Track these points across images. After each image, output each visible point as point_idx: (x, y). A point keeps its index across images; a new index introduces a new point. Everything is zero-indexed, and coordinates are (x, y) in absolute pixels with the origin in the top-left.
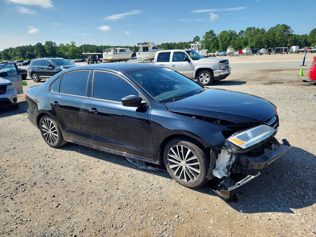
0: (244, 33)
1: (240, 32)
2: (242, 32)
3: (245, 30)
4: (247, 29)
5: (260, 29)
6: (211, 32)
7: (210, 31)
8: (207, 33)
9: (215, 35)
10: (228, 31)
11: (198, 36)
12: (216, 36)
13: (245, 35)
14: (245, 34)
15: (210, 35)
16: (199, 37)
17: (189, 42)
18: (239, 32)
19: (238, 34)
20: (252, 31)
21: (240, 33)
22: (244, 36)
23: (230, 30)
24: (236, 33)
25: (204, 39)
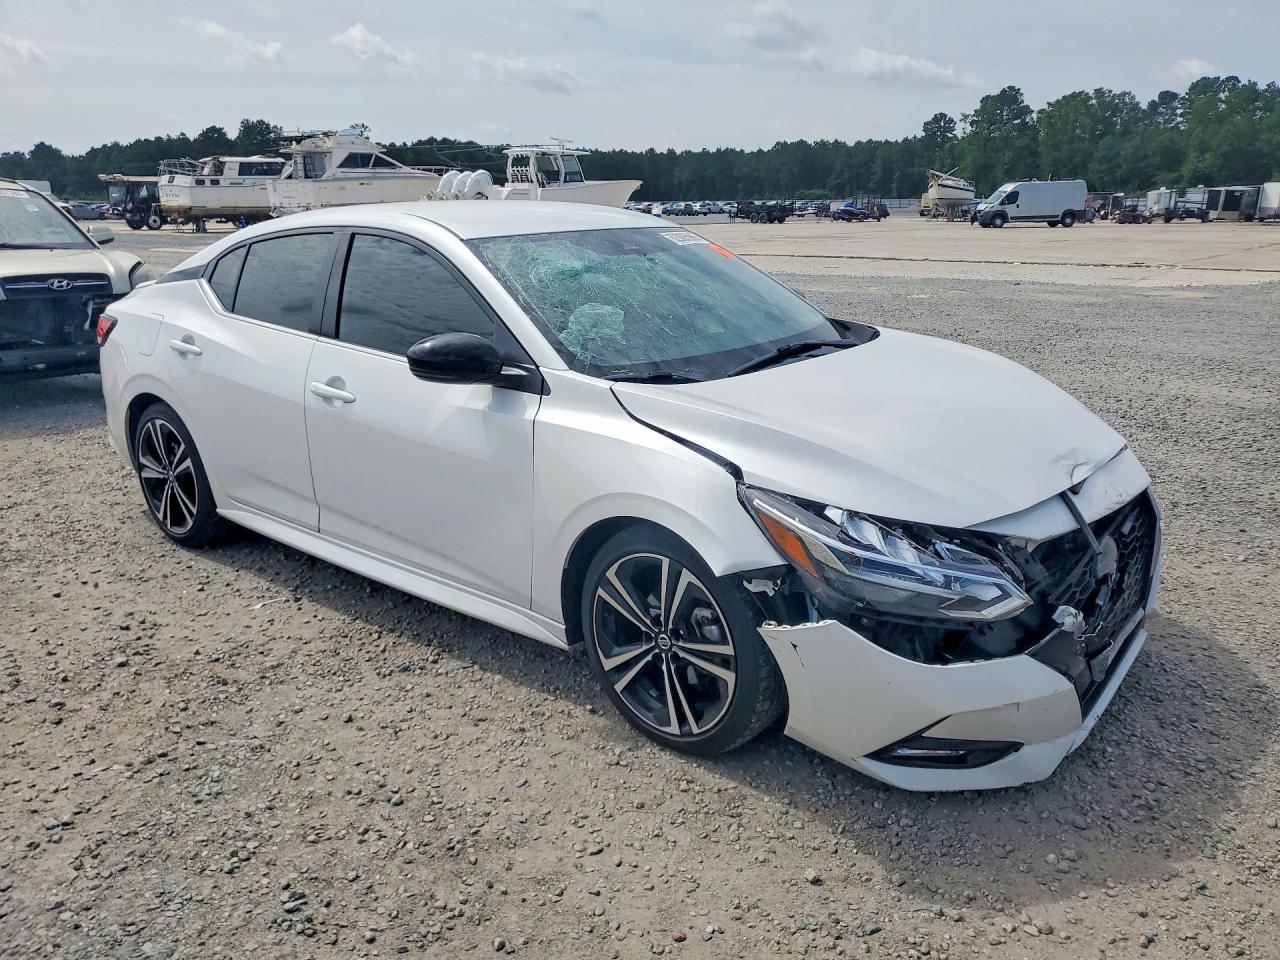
0: (1176, 104)
1: (1156, 99)
2: (1167, 97)
3: (1182, 90)
4: (1194, 87)
5: (1262, 86)
6: (1010, 96)
7: (1004, 91)
8: (986, 100)
9: (1027, 110)
10: (1091, 93)
11: (943, 116)
12: (1034, 115)
13: (1181, 115)
14: (1179, 112)
15: (1002, 112)
16: (951, 120)
17: (906, 140)
18: (1153, 101)
19: (1144, 106)
20: (1222, 96)
21: (1153, 105)
22: (1179, 119)
23: (1101, 89)
24: (1138, 103)
25: (969, 129)
